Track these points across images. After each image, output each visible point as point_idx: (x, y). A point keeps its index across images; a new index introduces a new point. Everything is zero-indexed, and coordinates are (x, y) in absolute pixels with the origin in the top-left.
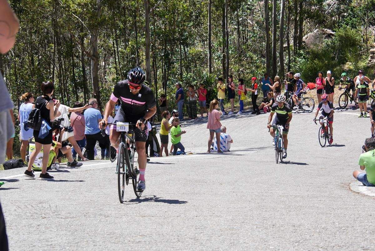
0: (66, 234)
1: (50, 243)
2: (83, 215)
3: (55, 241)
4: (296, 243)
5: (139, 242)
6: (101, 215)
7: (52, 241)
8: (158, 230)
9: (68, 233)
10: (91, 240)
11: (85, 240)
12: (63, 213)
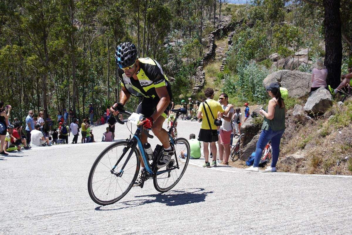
0: (13, 188)
1: (2, 193)
2: (27, 176)
3: (6, 192)
4: (145, 191)
5: (56, 192)
6: (38, 176)
7: (4, 192)
8: (68, 185)
9: (15, 187)
10: (27, 191)
11: (24, 191)
12: (16, 175)
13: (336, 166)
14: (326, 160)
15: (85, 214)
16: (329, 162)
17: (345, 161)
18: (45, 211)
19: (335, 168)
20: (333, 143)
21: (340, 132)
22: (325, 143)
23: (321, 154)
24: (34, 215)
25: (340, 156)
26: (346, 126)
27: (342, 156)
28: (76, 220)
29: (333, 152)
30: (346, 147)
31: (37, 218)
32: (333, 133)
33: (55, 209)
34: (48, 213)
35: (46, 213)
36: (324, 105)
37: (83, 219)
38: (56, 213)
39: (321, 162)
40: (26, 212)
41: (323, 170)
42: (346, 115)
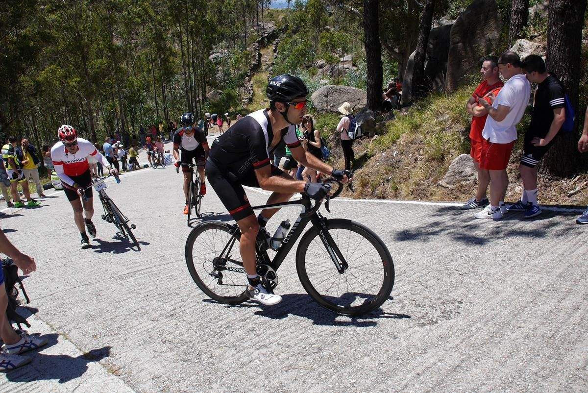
13: (382, 186)
14: (373, 181)
15: (165, 269)
16: (375, 183)
17: (388, 181)
18: (127, 269)
19: (380, 188)
20: (378, 164)
21: (384, 154)
22: (371, 164)
23: (368, 175)
24: (119, 275)
25: (384, 177)
26: (388, 148)
27: (386, 176)
28: (159, 278)
29: (378, 173)
30: (389, 168)
31: (122, 278)
32: (378, 155)
33: (136, 265)
34: (131, 270)
35: (129, 271)
36: (368, 125)
37: (165, 276)
38: (138, 271)
39: (368, 183)
40: (109, 271)
41: (370, 190)
42: (388, 137)
